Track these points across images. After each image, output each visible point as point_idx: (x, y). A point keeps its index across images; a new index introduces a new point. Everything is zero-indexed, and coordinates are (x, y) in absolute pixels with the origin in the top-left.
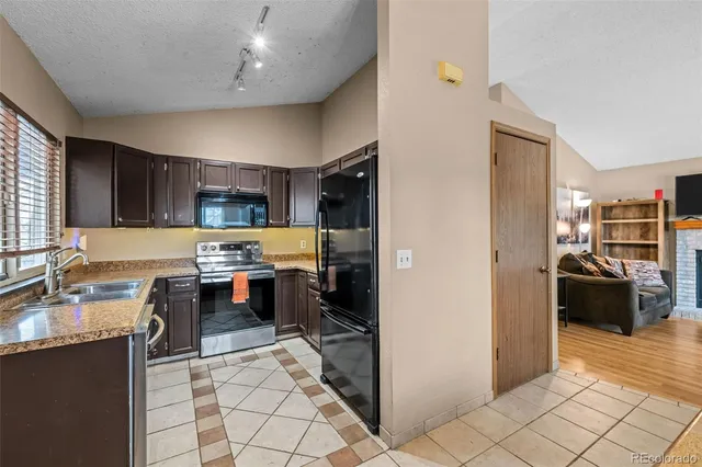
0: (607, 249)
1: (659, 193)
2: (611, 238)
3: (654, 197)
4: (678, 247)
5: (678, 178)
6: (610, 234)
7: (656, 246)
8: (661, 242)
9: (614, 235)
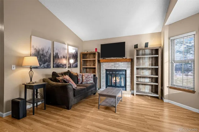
0: (85, 70)
1: (96, 49)
2: (86, 66)
3: (95, 51)
4: (101, 68)
5: (101, 45)
6: (86, 64)
7: (95, 68)
8: (96, 67)
9: (87, 64)
